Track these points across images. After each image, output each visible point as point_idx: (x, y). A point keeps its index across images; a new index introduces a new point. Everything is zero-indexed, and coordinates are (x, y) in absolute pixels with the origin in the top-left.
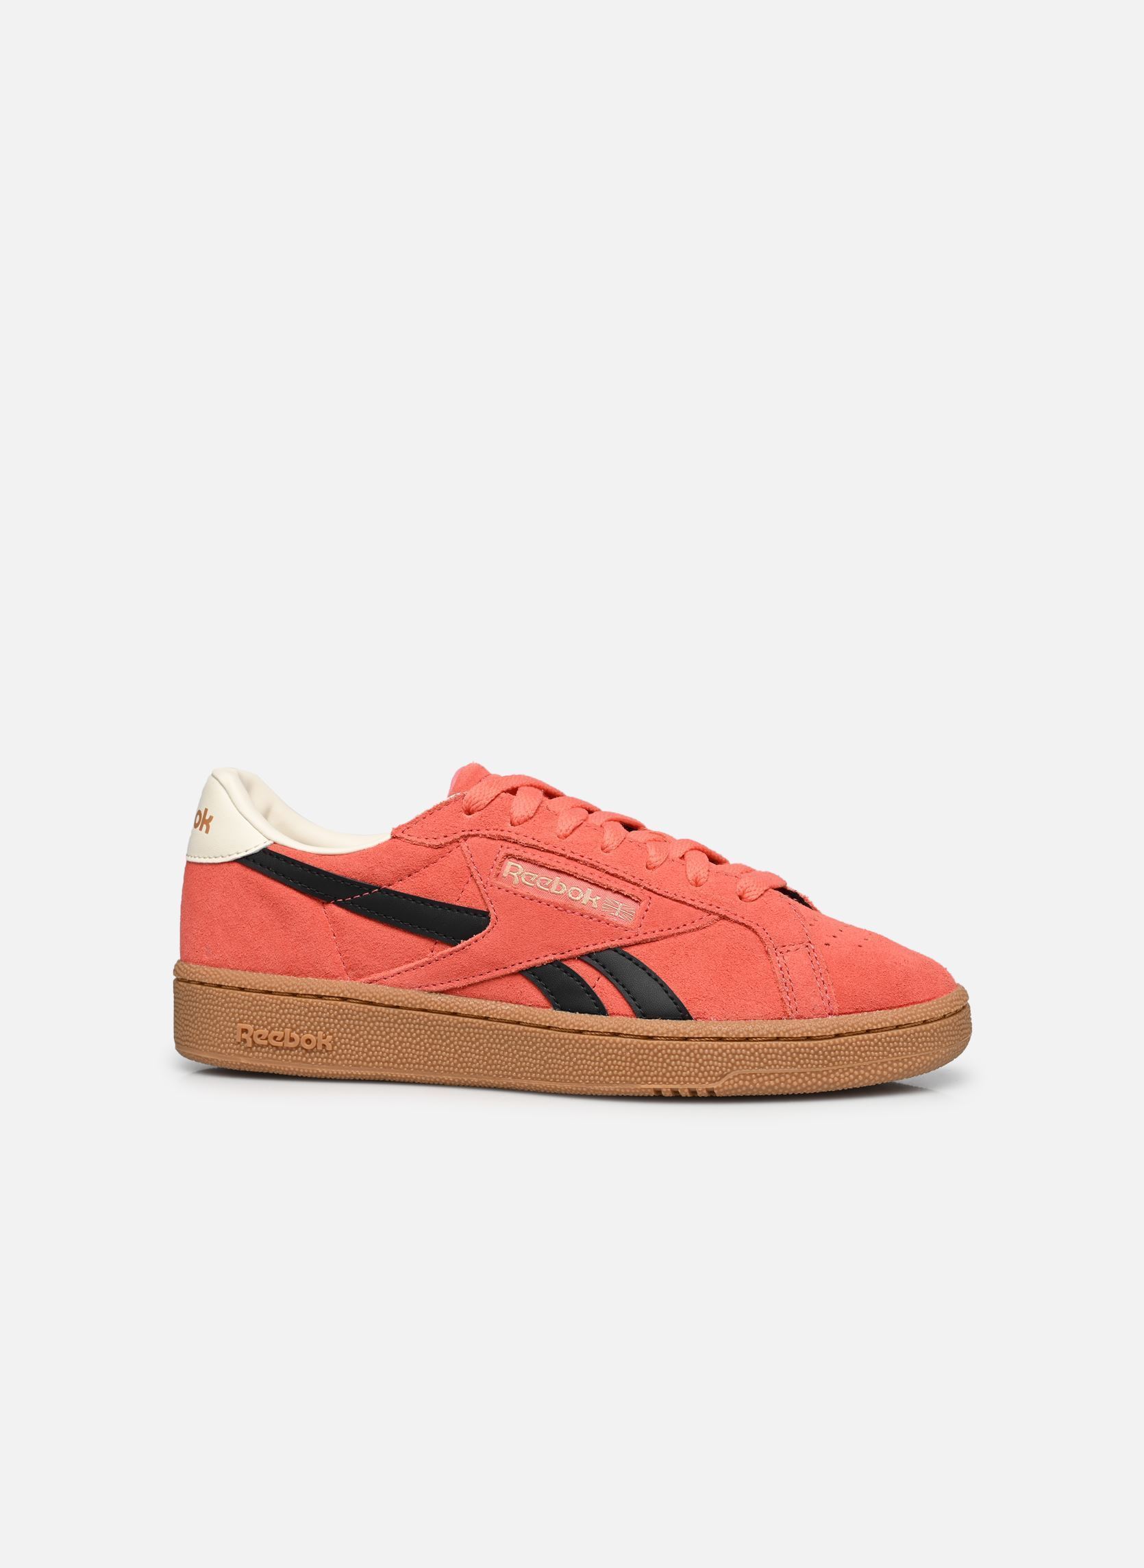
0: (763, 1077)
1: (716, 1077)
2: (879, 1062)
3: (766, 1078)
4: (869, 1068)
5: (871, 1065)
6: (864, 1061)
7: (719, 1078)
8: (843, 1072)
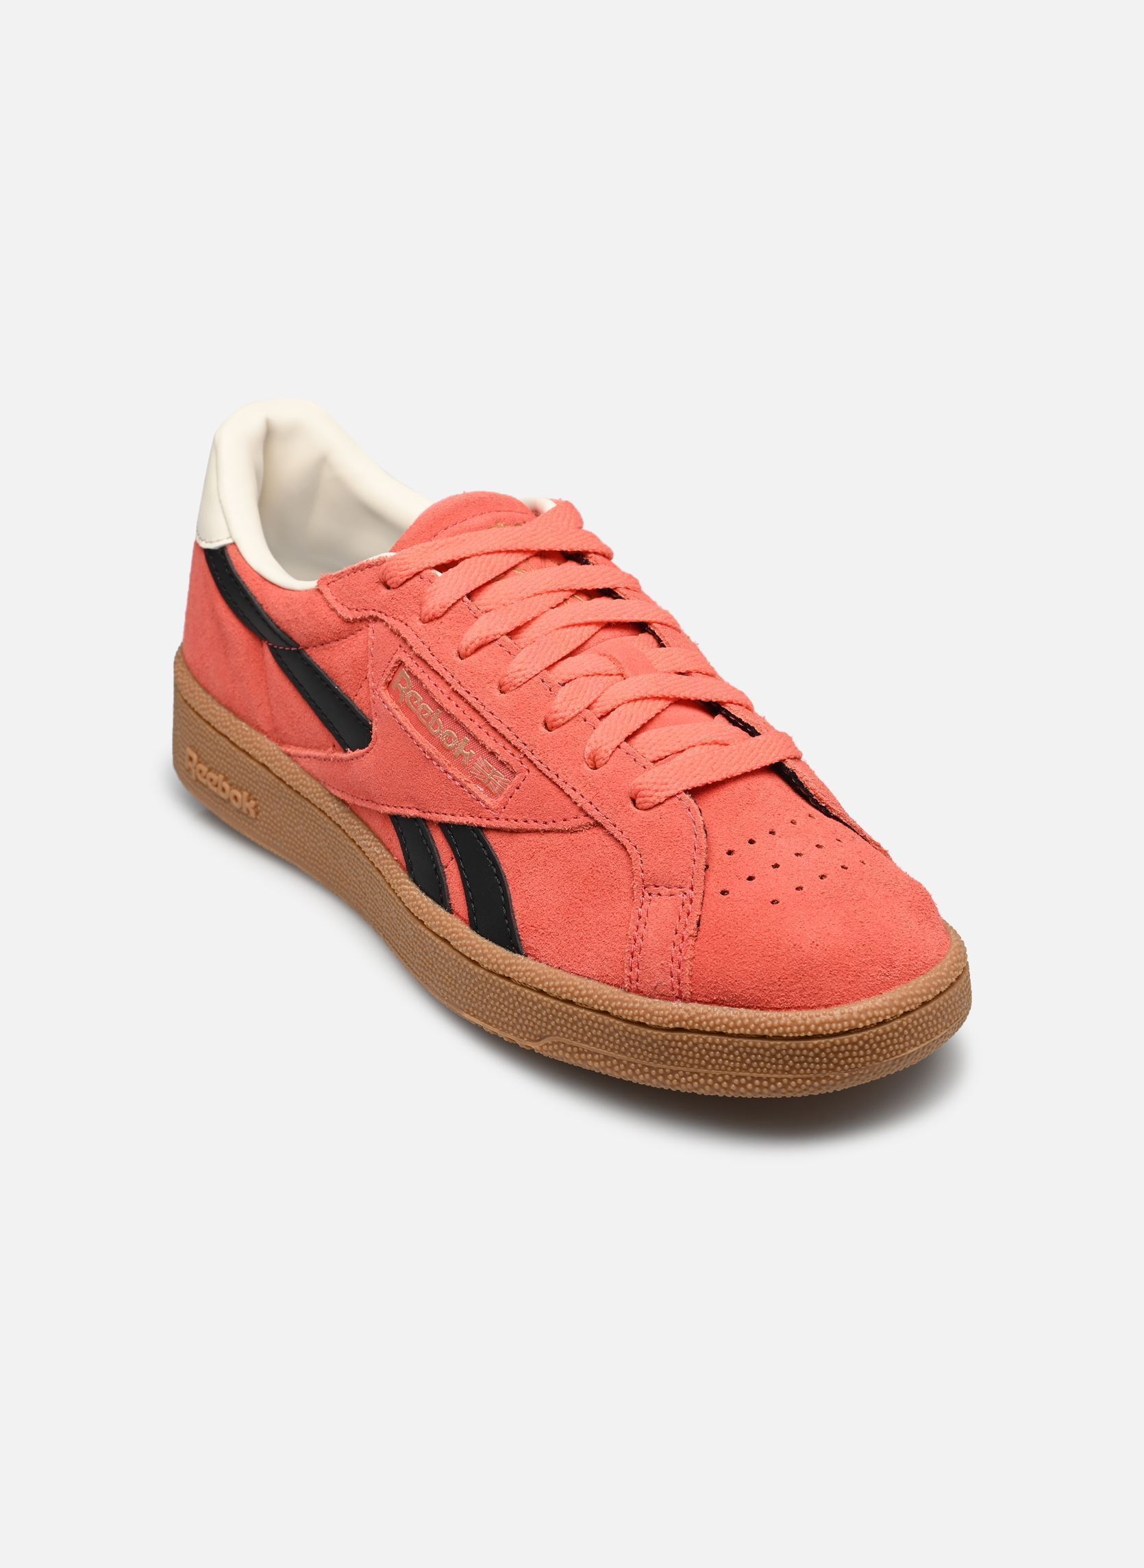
0: (586, 1054)
1: (535, 1036)
2: (734, 1074)
3: (590, 1056)
4: (720, 1078)
5: (722, 1075)
6: (713, 1068)
7: (538, 1038)
8: (685, 1076)
